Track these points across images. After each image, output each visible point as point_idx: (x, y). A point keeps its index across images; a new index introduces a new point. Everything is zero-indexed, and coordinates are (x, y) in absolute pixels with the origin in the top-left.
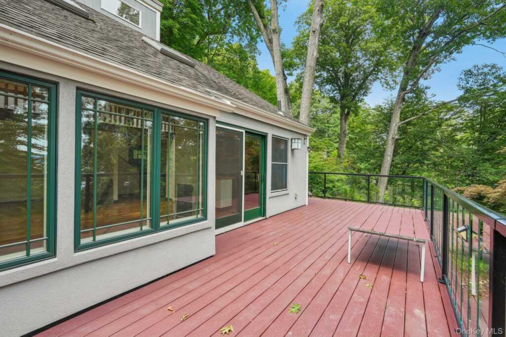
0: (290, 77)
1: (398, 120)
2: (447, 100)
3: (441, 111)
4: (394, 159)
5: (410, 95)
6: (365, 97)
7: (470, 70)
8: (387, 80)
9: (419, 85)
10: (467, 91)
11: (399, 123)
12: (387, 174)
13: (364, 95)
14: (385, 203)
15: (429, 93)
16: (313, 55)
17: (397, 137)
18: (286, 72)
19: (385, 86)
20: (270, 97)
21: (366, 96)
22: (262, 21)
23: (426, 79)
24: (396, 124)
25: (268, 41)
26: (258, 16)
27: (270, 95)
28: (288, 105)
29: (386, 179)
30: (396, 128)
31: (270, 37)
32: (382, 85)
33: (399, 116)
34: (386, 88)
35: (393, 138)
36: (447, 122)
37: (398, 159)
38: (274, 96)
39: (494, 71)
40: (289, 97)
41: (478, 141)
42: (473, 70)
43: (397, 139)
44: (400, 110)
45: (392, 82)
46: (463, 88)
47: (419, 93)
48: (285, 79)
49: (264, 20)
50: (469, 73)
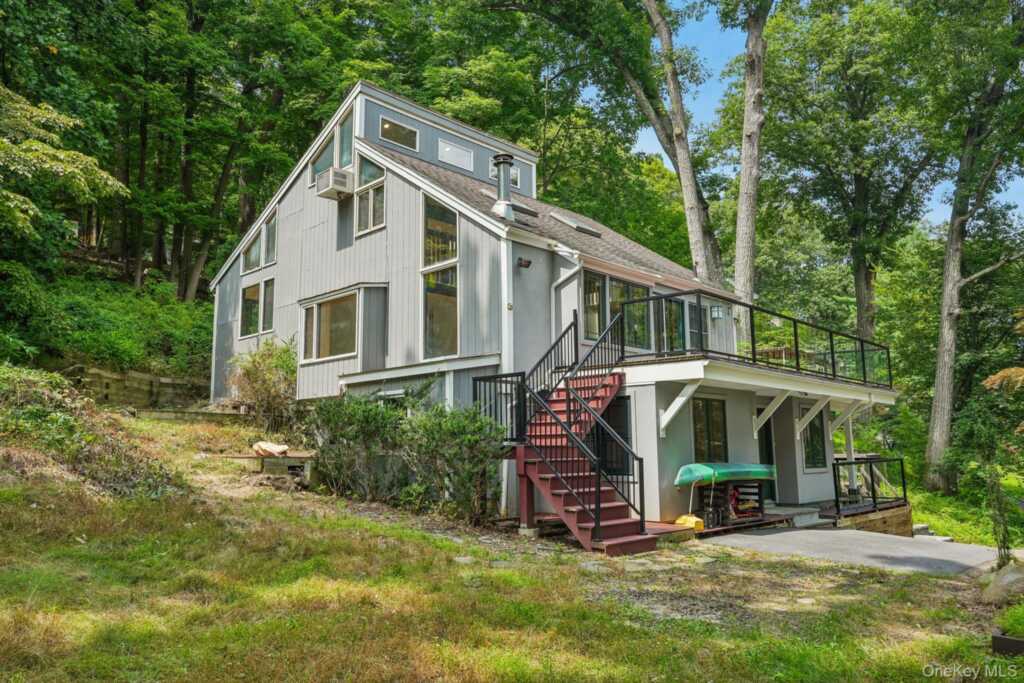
0: (715, 202)
1: (957, 275)
11: (959, 281)
16: (751, 173)
17: (957, 311)
18: (705, 195)
20: (674, 242)
22: (652, 104)
24: (954, 285)
25: (665, 140)
26: (644, 98)
27: (676, 238)
28: (715, 257)
30: (955, 293)
31: (669, 132)
33: (958, 267)
35: (950, 314)
38: (683, 241)
40: (715, 243)
43: (958, 317)
44: (958, 254)
48: (706, 208)
49: (654, 101)
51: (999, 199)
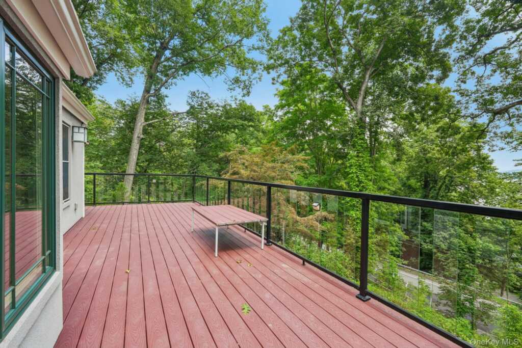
1: (143, 120)
2: (180, 111)
3: (174, 118)
4: (139, 157)
5: (152, 98)
6: (98, 86)
7: (194, 92)
8: (122, 75)
9: (161, 92)
10: (192, 107)
11: (143, 123)
12: (132, 173)
13: (97, 83)
14: (131, 202)
15: (167, 101)
17: (141, 136)
19: (121, 81)
21: (101, 85)
23: (166, 88)
24: (141, 124)
29: (132, 178)
30: (142, 128)
32: (118, 79)
33: (144, 117)
34: (122, 83)
35: (138, 137)
36: (178, 129)
37: (142, 158)
39: (207, 97)
41: (196, 147)
42: (196, 92)
43: (142, 139)
44: (145, 110)
45: (129, 80)
46: (189, 104)
47: (160, 99)
50: (193, 94)
51: (163, 91)
